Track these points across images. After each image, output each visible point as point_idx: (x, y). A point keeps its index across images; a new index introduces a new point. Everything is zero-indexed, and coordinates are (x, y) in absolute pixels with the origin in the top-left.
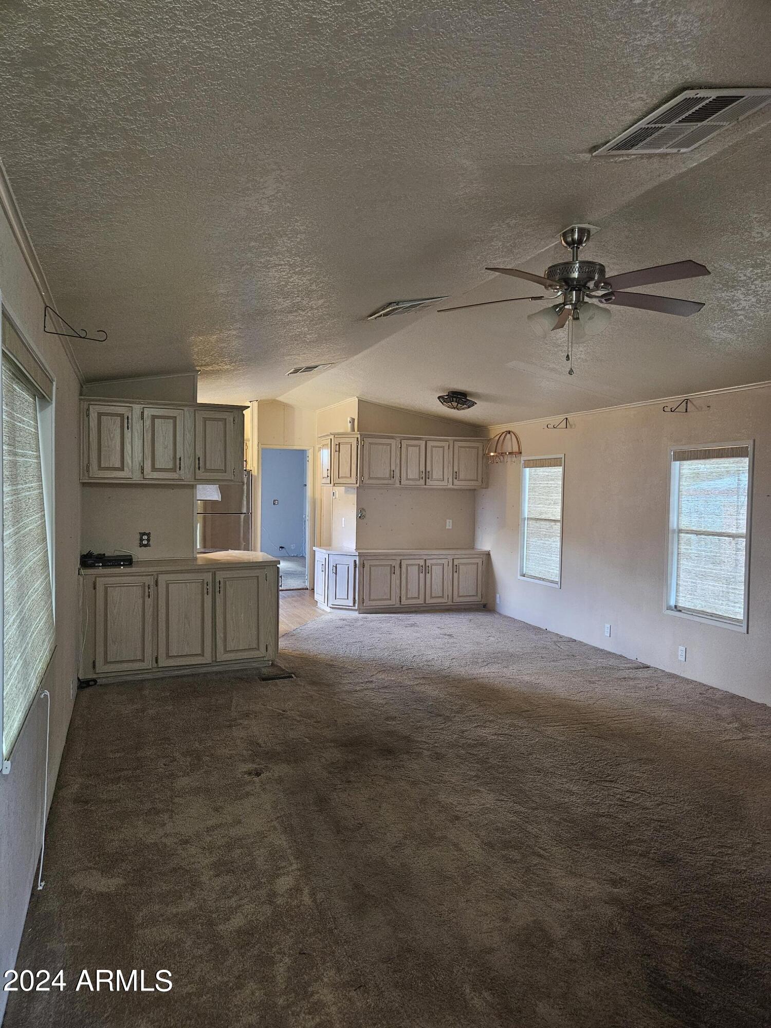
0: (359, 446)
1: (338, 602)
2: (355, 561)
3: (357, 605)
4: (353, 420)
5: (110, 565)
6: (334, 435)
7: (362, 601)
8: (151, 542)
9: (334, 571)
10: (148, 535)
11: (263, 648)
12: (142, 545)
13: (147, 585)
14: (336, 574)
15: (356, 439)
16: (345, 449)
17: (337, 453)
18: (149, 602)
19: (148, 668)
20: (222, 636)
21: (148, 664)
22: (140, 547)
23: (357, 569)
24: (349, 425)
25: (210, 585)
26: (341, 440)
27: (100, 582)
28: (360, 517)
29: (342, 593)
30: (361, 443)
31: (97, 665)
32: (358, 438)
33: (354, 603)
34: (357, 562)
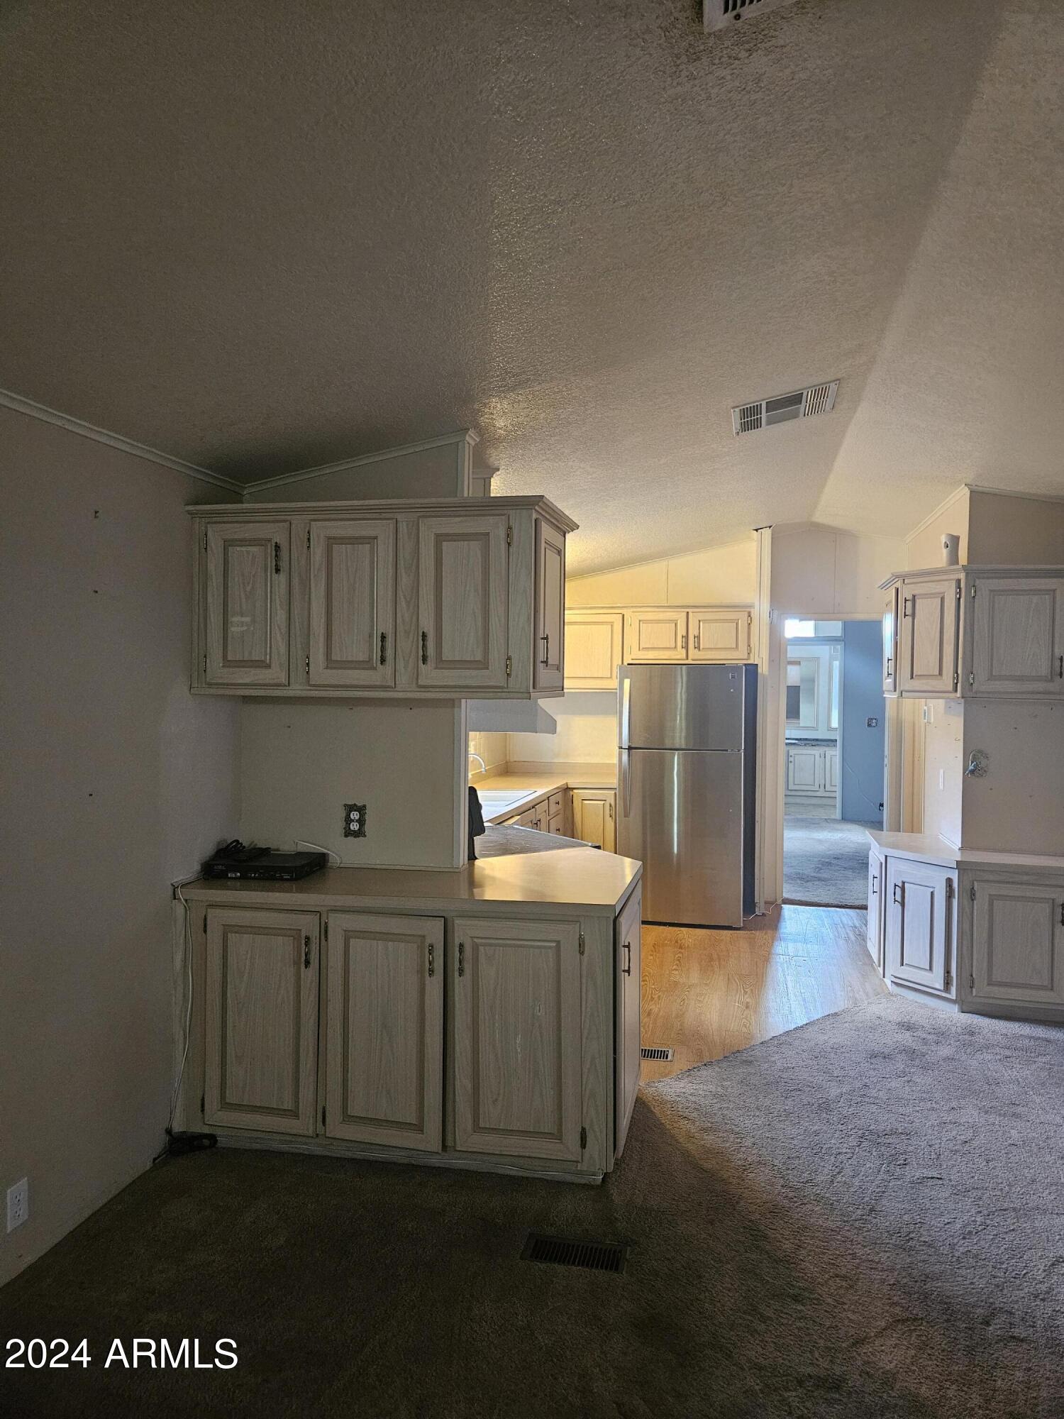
0: (962, 600)
1: (906, 973)
2: (949, 881)
3: (953, 989)
4: (955, 540)
5: (254, 878)
6: (903, 577)
7: (968, 983)
8: (367, 827)
9: (898, 898)
10: (361, 810)
11: (572, 1138)
12: (348, 833)
13: (303, 935)
14: (903, 904)
15: (954, 584)
16: (928, 610)
17: (909, 619)
18: (309, 975)
19: (306, 1133)
20: (469, 1086)
21: (304, 1125)
22: (346, 836)
23: (955, 902)
24: (945, 552)
25: (439, 952)
26: (918, 590)
27: (217, 918)
28: (972, 772)
29: (917, 951)
30: (968, 592)
31: (207, 1106)
32: (959, 581)
33: (947, 983)
34: (955, 885)
